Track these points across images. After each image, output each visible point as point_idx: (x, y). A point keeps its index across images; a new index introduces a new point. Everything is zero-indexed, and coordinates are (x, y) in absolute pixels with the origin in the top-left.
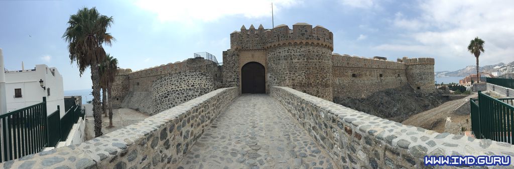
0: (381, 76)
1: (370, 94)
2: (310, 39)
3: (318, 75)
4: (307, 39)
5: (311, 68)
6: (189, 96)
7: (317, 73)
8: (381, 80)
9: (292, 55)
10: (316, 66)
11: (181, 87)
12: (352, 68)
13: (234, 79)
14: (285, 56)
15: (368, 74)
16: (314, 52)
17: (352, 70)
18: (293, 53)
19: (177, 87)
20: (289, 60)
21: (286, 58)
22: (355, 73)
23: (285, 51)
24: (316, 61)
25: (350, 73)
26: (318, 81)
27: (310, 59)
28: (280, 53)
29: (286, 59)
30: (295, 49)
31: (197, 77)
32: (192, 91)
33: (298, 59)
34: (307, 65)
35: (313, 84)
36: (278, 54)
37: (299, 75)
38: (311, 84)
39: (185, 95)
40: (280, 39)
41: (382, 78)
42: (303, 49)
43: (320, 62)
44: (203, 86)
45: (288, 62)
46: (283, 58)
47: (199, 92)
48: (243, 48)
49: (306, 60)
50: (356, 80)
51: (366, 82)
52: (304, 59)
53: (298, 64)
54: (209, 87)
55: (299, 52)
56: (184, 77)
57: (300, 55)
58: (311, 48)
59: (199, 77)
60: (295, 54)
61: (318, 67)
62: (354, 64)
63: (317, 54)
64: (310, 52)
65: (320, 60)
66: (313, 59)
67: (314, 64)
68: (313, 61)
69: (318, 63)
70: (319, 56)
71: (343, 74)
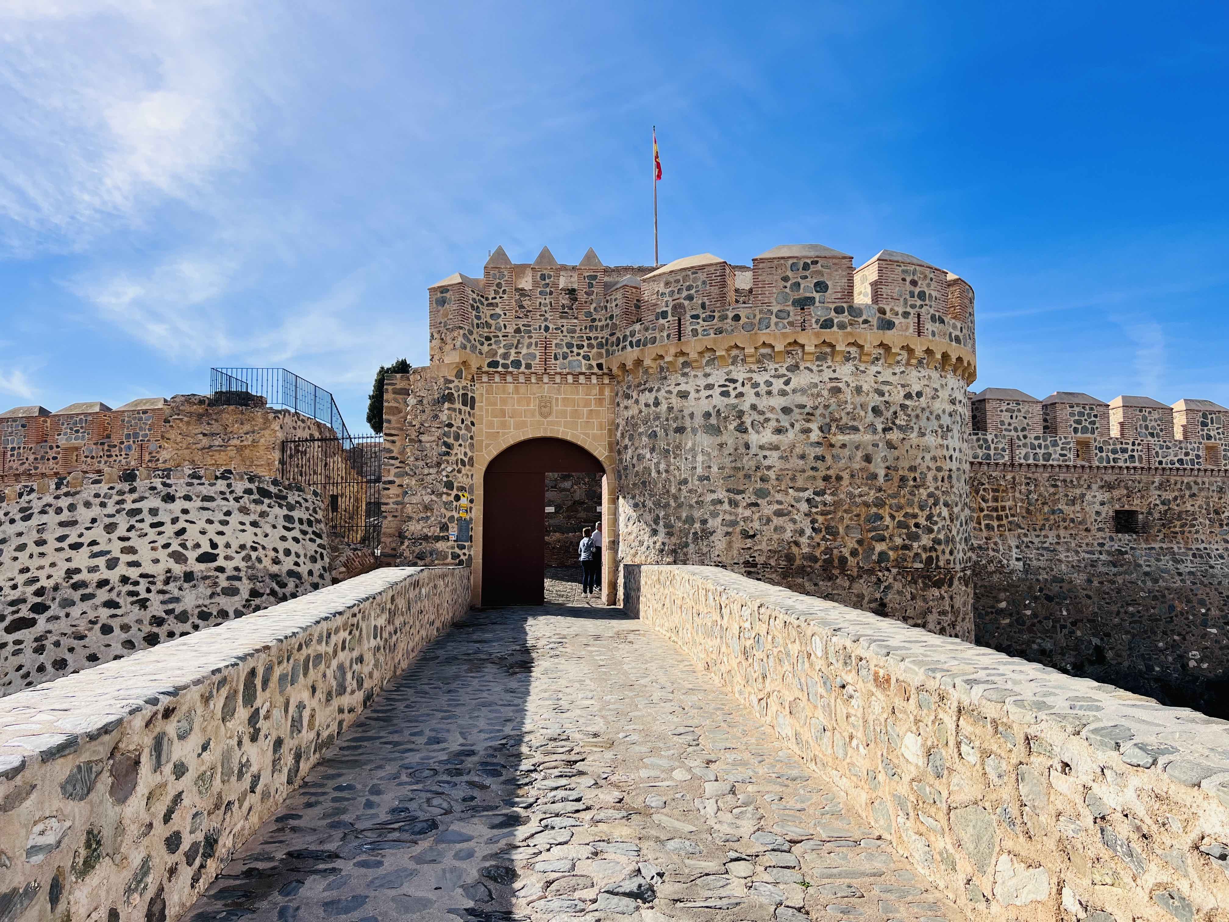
3: (885, 512)
5: (846, 475)
6: (183, 617)
7: (879, 504)
9: (746, 407)
10: (872, 467)
11: (135, 564)
13: (444, 527)
14: (707, 415)
16: (858, 390)
18: (750, 398)
19: (101, 562)
20: (729, 437)
21: (713, 421)
22: (1136, 504)
23: (709, 387)
24: (868, 437)
26: (880, 547)
27: (842, 429)
28: (684, 395)
29: (716, 431)
30: (760, 378)
31: (232, 505)
32: (204, 590)
33: (779, 431)
34: (823, 458)
35: (852, 561)
36: (675, 401)
37: (779, 514)
38: (843, 560)
39: (156, 608)
40: (688, 328)
42: (800, 380)
43: (890, 445)
44: (267, 562)
45: (721, 445)
46: (699, 420)
47: (245, 594)
48: (494, 364)
49: (816, 435)
51: (1221, 568)
52: (808, 431)
53: (775, 454)
54: (303, 570)
55: (783, 393)
56: (155, 502)
57: (786, 410)
58: (845, 371)
59: (244, 510)
60: (763, 403)
61: (882, 473)
62: (1124, 451)
63: (877, 400)
64: (838, 390)
65: (895, 436)
66: (856, 429)
67: (860, 454)
68: (855, 437)
69: (882, 451)
70: (889, 414)
71: (1053, 512)
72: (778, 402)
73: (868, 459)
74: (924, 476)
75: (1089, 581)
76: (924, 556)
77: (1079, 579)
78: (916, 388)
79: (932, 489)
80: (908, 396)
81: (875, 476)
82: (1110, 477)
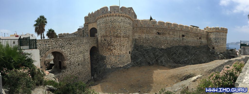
0: (183, 36)
1: (170, 47)
2: (106, 14)
3: (111, 31)
4: (105, 14)
5: (108, 28)
7: (111, 30)
8: (183, 39)
10: (110, 27)
12: (156, 29)
15: (171, 33)
16: (109, 20)
17: (157, 30)
22: (160, 32)
24: (110, 24)
25: (155, 31)
26: (111, 34)
33: (102, 24)
34: (105, 26)
35: (108, 35)
37: (103, 32)
38: (107, 35)
41: (184, 38)
42: (104, 19)
43: (112, 25)
48: (89, 22)
49: (105, 24)
50: (159, 37)
51: (168, 39)
52: (104, 24)
53: (102, 27)
57: (103, 22)
58: (107, 18)
61: (111, 27)
62: (158, 26)
63: (111, 20)
64: (107, 20)
65: (112, 24)
66: (108, 23)
67: (109, 26)
68: (108, 24)
69: (111, 25)
70: (112, 22)
71: (149, 32)
72: (102, 22)
73: (110, 26)
74: (116, 27)
75: (152, 39)
76: (116, 35)
77: (151, 39)
78: (115, 19)
79: (117, 28)
80: (114, 19)
81: (110, 28)
82: (157, 29)
